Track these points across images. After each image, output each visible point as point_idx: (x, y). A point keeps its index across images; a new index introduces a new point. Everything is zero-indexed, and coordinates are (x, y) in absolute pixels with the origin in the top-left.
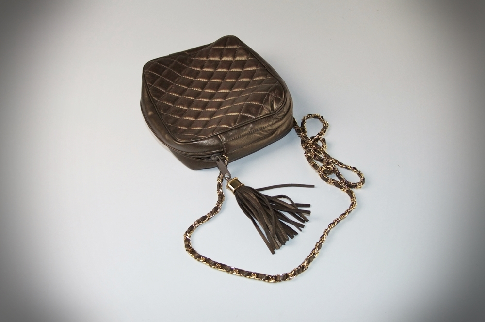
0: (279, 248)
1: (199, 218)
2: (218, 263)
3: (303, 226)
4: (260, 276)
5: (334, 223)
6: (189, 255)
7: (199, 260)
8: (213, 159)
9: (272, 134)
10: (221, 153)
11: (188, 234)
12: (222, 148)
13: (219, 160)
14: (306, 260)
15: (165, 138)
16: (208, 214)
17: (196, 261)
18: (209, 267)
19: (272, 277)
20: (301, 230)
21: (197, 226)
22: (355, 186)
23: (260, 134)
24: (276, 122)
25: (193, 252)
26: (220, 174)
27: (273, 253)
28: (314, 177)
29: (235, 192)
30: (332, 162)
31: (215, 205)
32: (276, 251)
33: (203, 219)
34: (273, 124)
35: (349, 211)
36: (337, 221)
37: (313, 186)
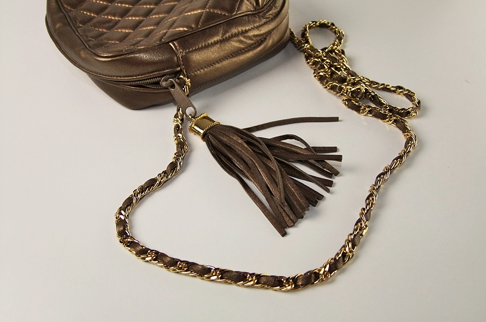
0: (294, 224)
1: (142, 183)
2: (182, 261)
3: (331, 184)
4: (263, 280)
5: (386, 173)
6: (125, 250)
7: (144, 258)
8: (164, 84)
9: (260, 45)
10: (176, 74)
11: (123, 212)
12: (179, 66)
13: (174, 85)
14: (348, 241)
15: (79, 55)
16: (160, 175)
17: (138, 261)
18: (164, 270)
19: (288, 279)
20: (328, 191)
21: (139, 196)
22: (407, 113)
23: (241, 42)
24: (265, 23)
25: (132, 244)
26: (178, 110)
27: (284, 234)
28: (334, 104)
29: (205, 137)
30: (361, 80)
31: (172, 160)
32: (289, 230)
33: (151, 185)
34: (260, 26)
35: (406, 152)
36: (389, 170)
37: (335, 119)
